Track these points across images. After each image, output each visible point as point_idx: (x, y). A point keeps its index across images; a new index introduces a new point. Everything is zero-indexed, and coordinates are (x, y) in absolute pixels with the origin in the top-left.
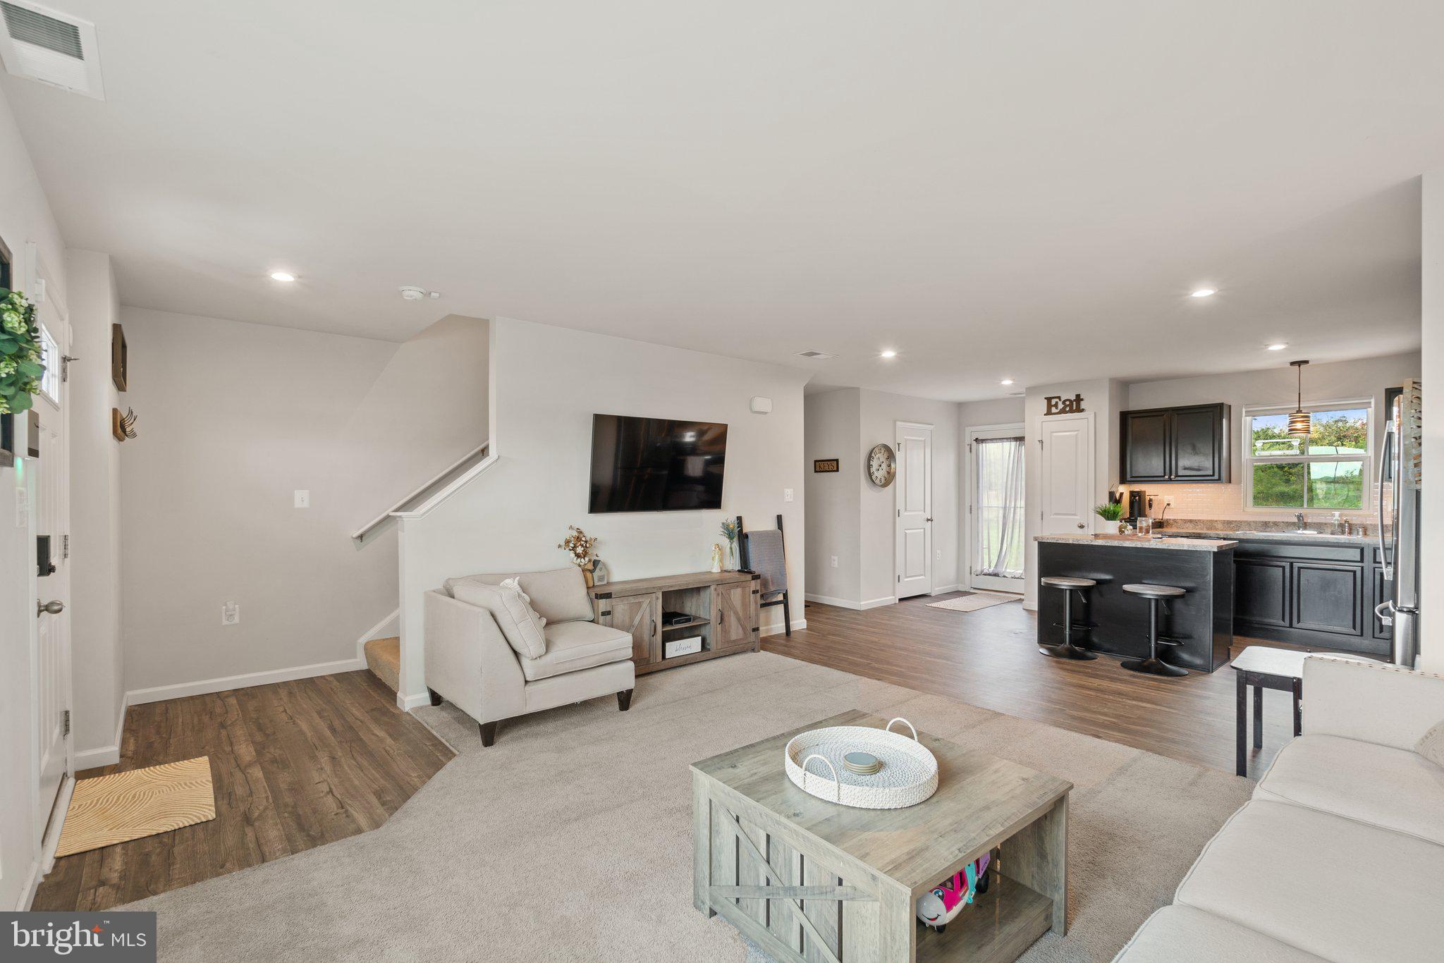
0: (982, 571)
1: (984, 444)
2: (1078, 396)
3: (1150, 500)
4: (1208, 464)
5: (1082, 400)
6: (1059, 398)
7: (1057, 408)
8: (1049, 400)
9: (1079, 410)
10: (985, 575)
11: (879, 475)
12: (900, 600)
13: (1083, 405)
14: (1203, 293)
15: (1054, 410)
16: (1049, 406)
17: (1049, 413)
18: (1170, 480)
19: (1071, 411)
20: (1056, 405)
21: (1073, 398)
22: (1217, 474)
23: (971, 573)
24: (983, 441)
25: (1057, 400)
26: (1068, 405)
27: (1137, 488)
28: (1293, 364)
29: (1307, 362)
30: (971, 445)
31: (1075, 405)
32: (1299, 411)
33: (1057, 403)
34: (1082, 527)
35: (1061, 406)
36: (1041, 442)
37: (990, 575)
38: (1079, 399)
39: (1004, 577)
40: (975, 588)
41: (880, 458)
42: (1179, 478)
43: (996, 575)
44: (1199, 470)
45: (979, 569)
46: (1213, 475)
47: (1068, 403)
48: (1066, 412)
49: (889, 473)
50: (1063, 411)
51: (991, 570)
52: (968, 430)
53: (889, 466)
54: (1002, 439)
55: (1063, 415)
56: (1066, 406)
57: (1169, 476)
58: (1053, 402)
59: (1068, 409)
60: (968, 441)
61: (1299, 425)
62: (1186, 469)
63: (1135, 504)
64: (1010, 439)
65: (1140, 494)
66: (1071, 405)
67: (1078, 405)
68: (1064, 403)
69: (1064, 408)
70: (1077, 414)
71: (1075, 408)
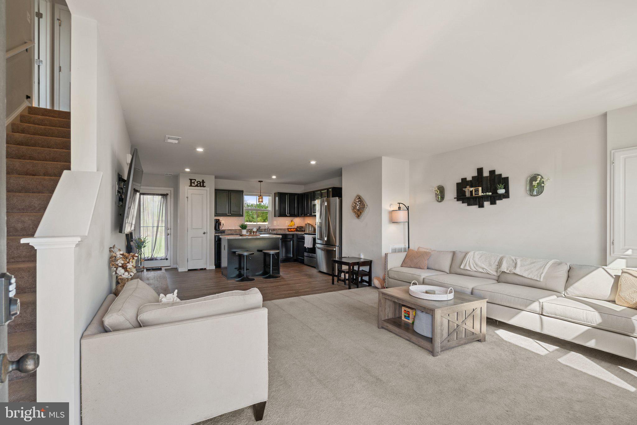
2: (203, 180)
3: (221, 222)
4: (239, 210)
5: (205, 182)
6: (195, 180)
7: (194, 184)
8: (191, 180)
9: (203, 186)
10: (145, 260)
13: (205, 184)
15: (193, 185)
16: (191, 183)
17: (191, 186)
19: (200, 186)
20: (194, 183)
21: (201, 181)
25: (195, 181)
26: (199, 184)
27: (218, 218)
28: (259, 181)
29: (262, 181)
31: (201, 184)
32: (261, 196)
33: (194, 182)
34: (205, 233)
35: (196, 183)
36: (187, 198)
37: (148, 260)
38: (203, 182)
39: (156, 260)
42: (232, 215)
43: (152, 259)
44: (236, 212)
46: (241, 214)
47: (199, 183)
48: (198, 186)
50: (197, 186)
51: (149, 258)
54: (154, 194)
55: (197, 187)
57: (228, 214)
58: (193, 181)
59: (199, 185)
61: (260, 200)
62: (233, 212)
63: (218, 223)
64: (159, 194)
65: (219, 220)
66: (200, 184)
67: (203, 184)
68: (197, 182)
69: (197, 185)
70: (202, 188)
71: (202, 185)
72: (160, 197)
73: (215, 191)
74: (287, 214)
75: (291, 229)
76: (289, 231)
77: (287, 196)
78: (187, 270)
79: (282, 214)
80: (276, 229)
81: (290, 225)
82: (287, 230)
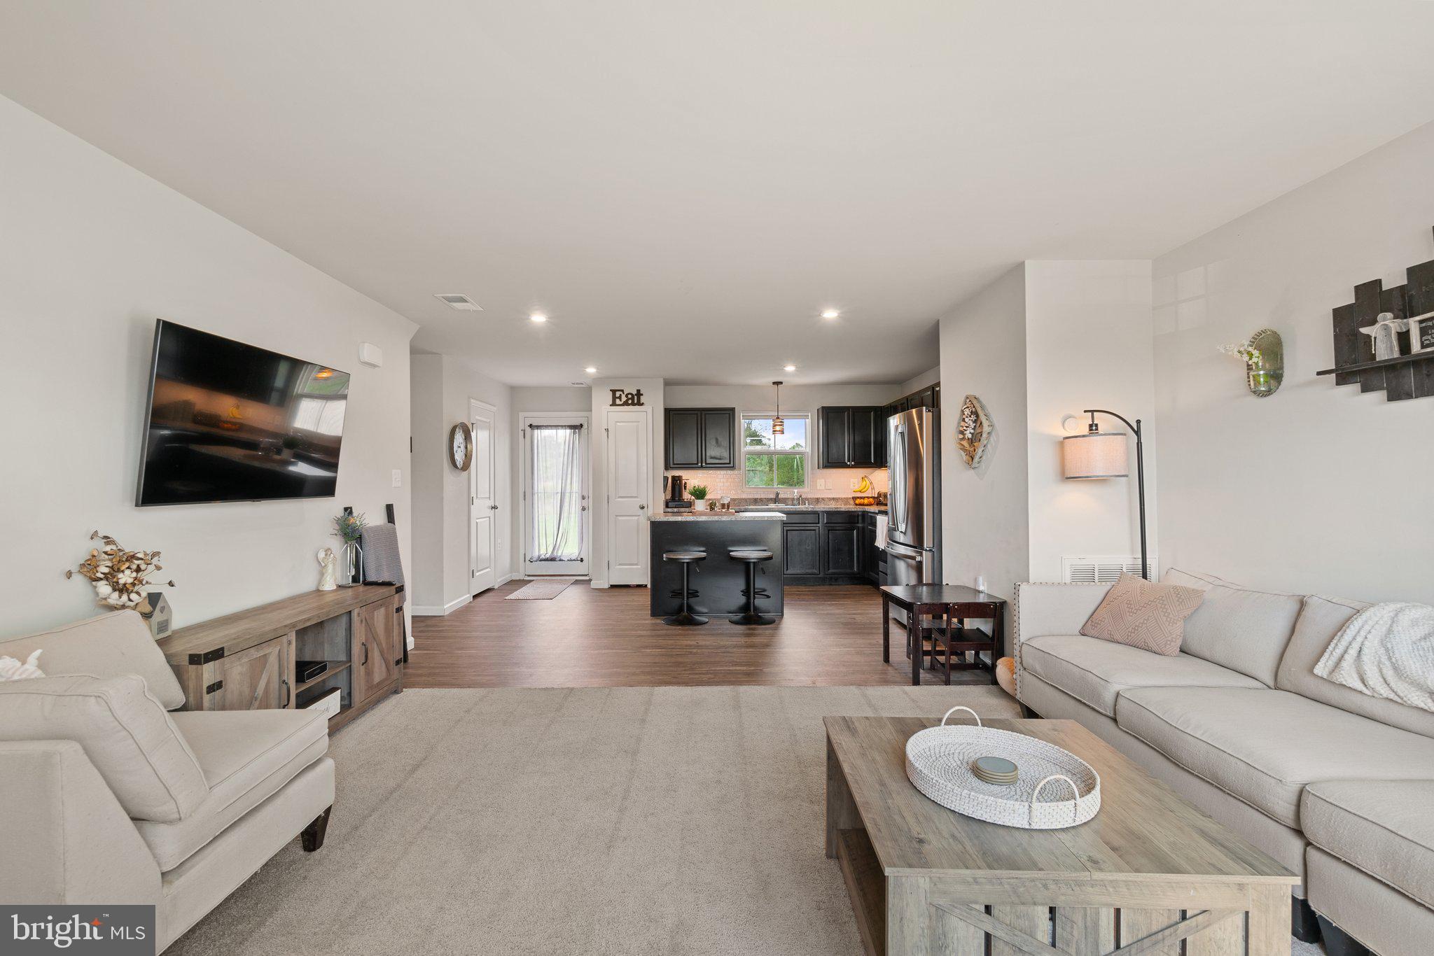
0: (539, 557)
1: (539, 431)
2: (638, 391)
3: (685, 483)
4: (726, 454)
5: (642, 395)
6: (622, 391)
7: (621, 400)
8: (614, 392)
9: (641, 404)
10: (541, 561)
11: (459, 457)
12: (475, 597)
13: (643, 399)
14: (830, 314)
15: (618, 402)
16: (614, 398)
17: (614, 404)
18: (702, 466)
19: (633, 404)
20: (620, 398)
21: (635, 392)
22: (732, 463)
23: (525, 561)
24: (538, 427)
25: (621, 393)
26: (630, 399)
27: (677, 473)
28: (774, 383)
29: (781, 383)
30: (524, 430)
31: (635, 399)
32: (778, 418)
34: (642, 508)
35: (624, 399)
36: (607, 430)
37: (546, 560)
38: (639, 394)
39: (560, 560)
40: (529, 576)
41: (459, 438)
42: (708, 466)
43: (553, 559)
44: (720, 459)
45: (536, 554)
46: (730, 463)
47: (630, 396)
48: (628, 405)
49: (466, 456)
50: (626, 404)
51: (548, 556)
52: (522, 415)
53: (466, 448)
54: (557, 427)
55: (625, 407)
56: (628, 399)
57: (699, 464)
58: (618, 394)
59: (630, 402)
60: (521, 427)
61: (778, 428)
62: (712, 458)
63: (676, 486)
64: (565, 426)
65: (679, 478)
66: (633, 399)
67: (639, 399)
68: (627, 396)
69: (627, 401)
70: (637, 407)
71: (636, 402)
72: (568, 431)
73: (669, 413)
74: (849, 461)
75: (864, 498)
76: (856, 505)
77: (846, 413)
78: (606, 586)
79: (831, 461)
80: (823, 499)
81: (860, 489)
82: (852, 502)
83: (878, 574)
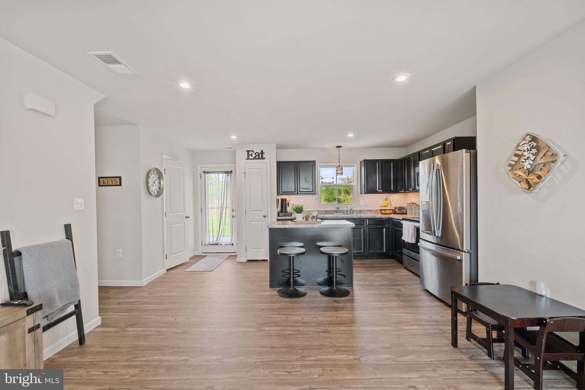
0: (209, 243)
1: (209, 175)
2: (262, 151)
3: (288, 203)
4: (311, 187)
5: (264, 153)
6: (253, 151)
7: (252, 157)
8: (248, 151)
9: (263, 158)
10: (210, 245)
11: (154, 189)
12: (168, 270)
13: (264, 156)
15: (250, 157)
16: (248, 155)
17: (248, 159)
18: (297, 193)
19: (259, 158)
20: (252, 155)
21: (260, 152)
23: (202, 245)
24: (208, 173)
25: (252, 152)
27: (284, 197)
28: (337, 147)
29: (341, 147)
30: (201, 174)
31: (260, 156)
32: (339, 166)
33: (252, 153)
34: (265, 217)
35: (254, 155)
36: (245, 173)
37: (213, 244)
38: (262, 153)
39: (221, 245)
40: (204, 253)
41: (154, 177)
42: (301, 193)
43: (217, 244)
44: (308, 189)
45: (207, 242)
46: (313, 191)
47: (257, 154)
48: (256, 159)
49: (160, 188)
50: (255, 158)
51: (214, 242)
52: (199, 166)
53: (160, 183)
54: (218, 172)
55: (255, 160)
56: (256, 156)
57: (297, 192)
58: (250, 153)
59: (257, 157)
60: (199, 173)
61: (339, 172)
62: (303, 188)
63: (284, 204)
64: (223, 172)
65: (285, 200)
66: (259, 155)
67: (262, 156)
68: (255, 154)
69: (256, 157)
70: (261, 160)
71: (260, 157)
72: (224, 175)
73: (279, 164)
74: (379, 189)
75: (386, 210)
76: (382, 214)
77: (377, 163)
78: (245, 261)
79: (370, 190)
80: (363, 211)
81: (384, 205)
82: (379, 212)
83: (402, 256)
